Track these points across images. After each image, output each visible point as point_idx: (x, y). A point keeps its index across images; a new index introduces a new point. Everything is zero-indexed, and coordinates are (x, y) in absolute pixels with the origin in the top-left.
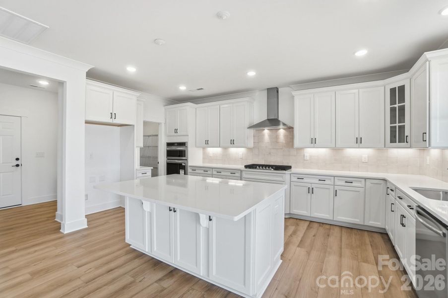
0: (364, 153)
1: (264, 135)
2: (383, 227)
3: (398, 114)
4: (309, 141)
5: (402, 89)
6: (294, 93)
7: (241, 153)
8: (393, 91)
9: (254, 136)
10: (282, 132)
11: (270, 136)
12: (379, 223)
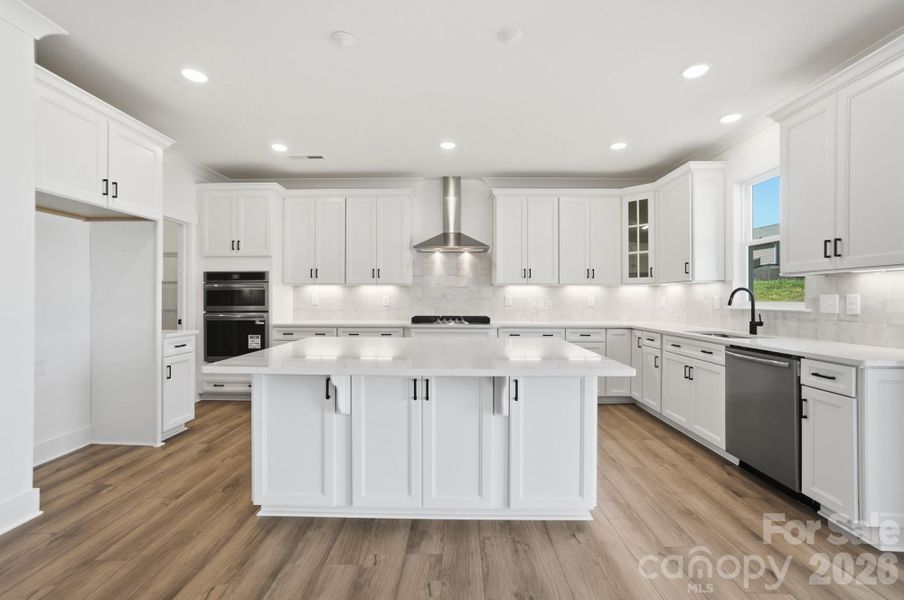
0: (590, 292)
1: (433, 262)
2: (628, 395)
3: (639, 238)
4: (519, 273)
5: (644, 204)
6: (496, 192)
7: (387, 297)
8: (632, 205)
9: (413, 264)
10: (466, 257)
11: (444, 263)
12: (623, 391)
